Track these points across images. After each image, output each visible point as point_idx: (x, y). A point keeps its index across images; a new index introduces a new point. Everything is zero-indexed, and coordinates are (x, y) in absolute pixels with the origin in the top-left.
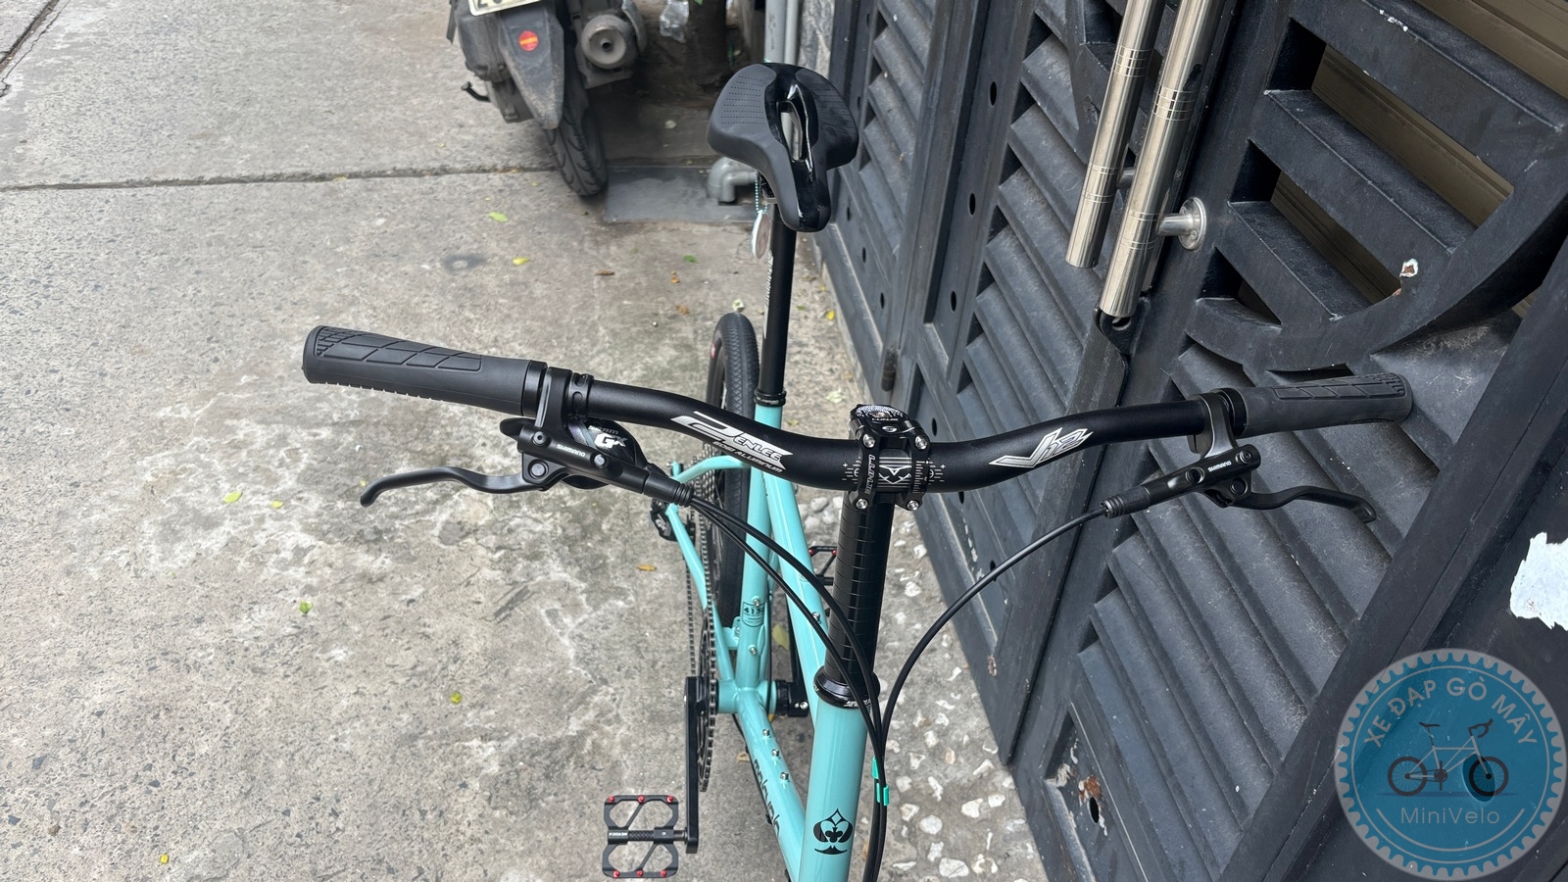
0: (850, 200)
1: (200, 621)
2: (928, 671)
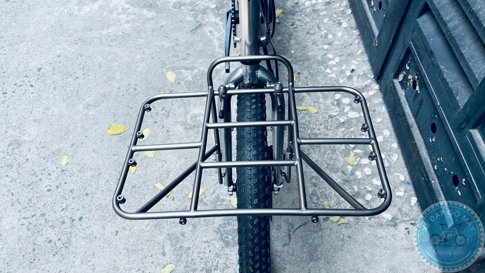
2: (349, 51)
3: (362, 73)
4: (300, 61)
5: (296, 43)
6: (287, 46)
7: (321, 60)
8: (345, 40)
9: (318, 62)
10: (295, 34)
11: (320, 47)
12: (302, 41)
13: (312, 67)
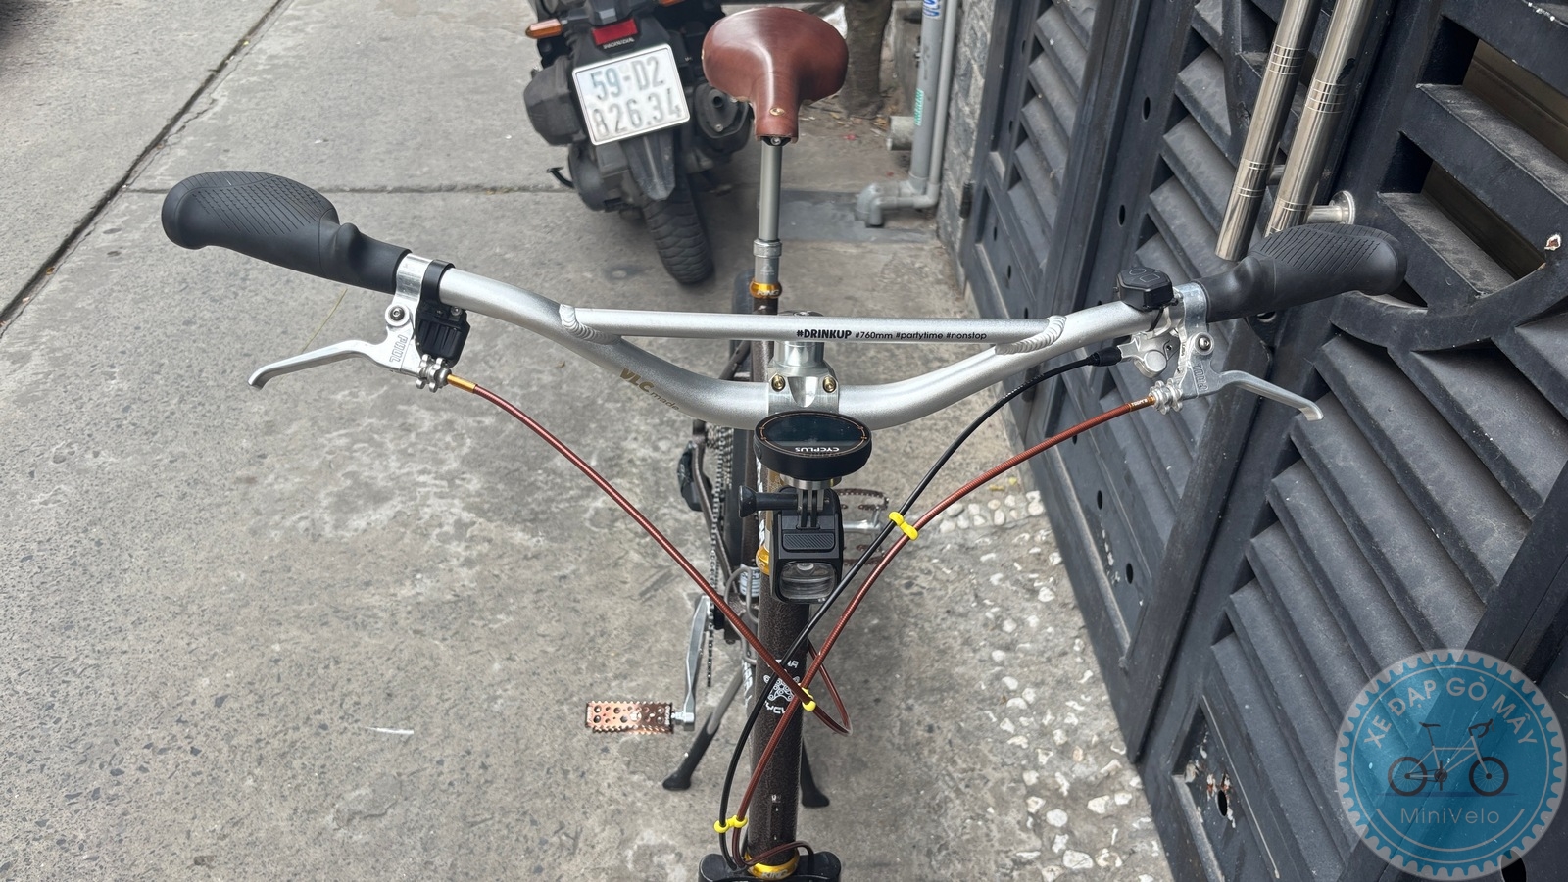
0: (997, 220)
1: (368, 584)
2: (1060, 673)
3: (1095, 739)
4: (932, 690)
5: (920, 638)
6: (896, 645)
7: (987, 694)
8: (1047, 640)
9: (980, 697)
10: (916, 611)
11: (984, 653)
12: (935, 632)
13: (964, 712)
